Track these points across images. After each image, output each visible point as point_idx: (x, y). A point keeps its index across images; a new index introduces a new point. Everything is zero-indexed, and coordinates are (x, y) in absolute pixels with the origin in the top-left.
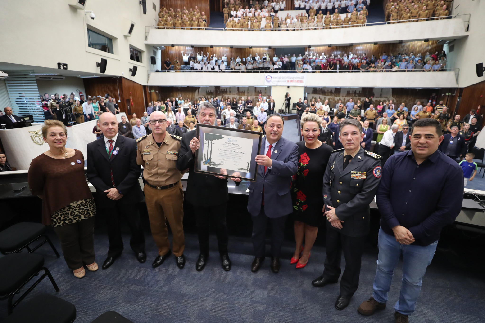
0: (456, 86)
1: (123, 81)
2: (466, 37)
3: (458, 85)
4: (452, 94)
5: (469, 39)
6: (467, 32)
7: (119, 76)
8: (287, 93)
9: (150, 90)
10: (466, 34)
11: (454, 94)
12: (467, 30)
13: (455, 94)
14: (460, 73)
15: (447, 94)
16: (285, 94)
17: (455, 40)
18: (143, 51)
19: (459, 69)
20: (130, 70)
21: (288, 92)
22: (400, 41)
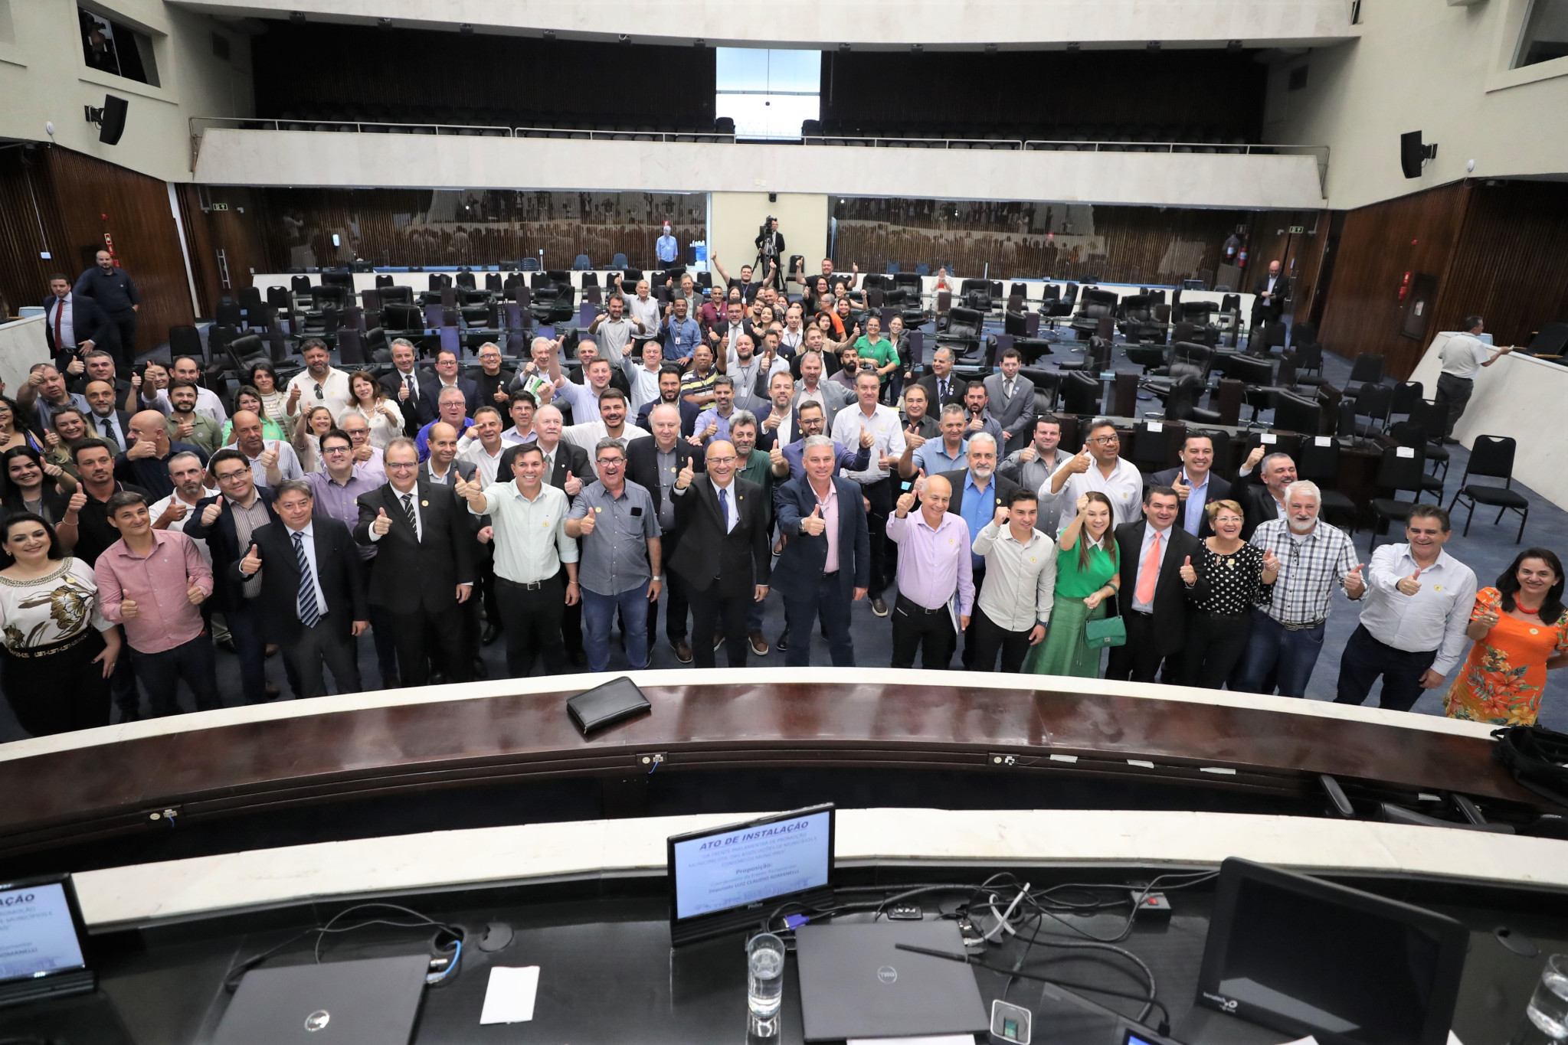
0: (1319, 204)
1: (57, 162)
2: (1351, 43)
3: (1325, 201)
4: (1306, 231)
5: (1362, 49)
6: (1355, 26)
7: (29, 142)
8: (770, 221)
9: (206, 205)
10: (1351, 31)
11: (1313, 230)
12: (1355, 21)
13: (1314, 232)
14: (1330, 163)
15: (1293, 230)
16: (763, 223)
17: (1310, 49)
18: (161, 36)
19: (1328, 148)
20: (92, 115)
21: (773, 216)
22: (1151, 42)
